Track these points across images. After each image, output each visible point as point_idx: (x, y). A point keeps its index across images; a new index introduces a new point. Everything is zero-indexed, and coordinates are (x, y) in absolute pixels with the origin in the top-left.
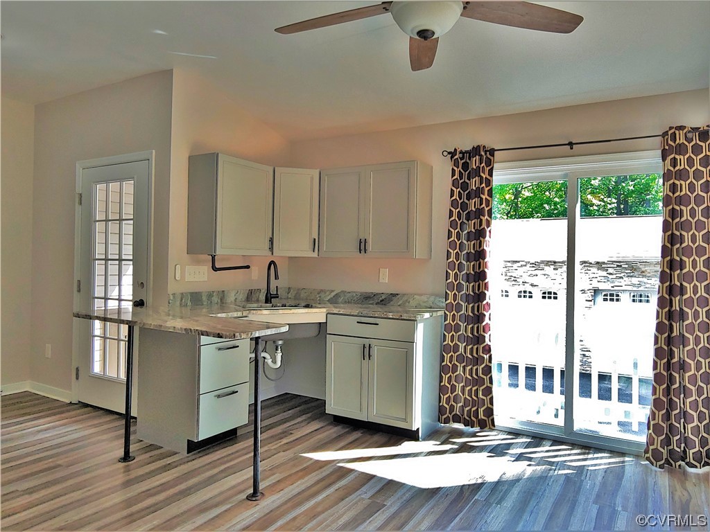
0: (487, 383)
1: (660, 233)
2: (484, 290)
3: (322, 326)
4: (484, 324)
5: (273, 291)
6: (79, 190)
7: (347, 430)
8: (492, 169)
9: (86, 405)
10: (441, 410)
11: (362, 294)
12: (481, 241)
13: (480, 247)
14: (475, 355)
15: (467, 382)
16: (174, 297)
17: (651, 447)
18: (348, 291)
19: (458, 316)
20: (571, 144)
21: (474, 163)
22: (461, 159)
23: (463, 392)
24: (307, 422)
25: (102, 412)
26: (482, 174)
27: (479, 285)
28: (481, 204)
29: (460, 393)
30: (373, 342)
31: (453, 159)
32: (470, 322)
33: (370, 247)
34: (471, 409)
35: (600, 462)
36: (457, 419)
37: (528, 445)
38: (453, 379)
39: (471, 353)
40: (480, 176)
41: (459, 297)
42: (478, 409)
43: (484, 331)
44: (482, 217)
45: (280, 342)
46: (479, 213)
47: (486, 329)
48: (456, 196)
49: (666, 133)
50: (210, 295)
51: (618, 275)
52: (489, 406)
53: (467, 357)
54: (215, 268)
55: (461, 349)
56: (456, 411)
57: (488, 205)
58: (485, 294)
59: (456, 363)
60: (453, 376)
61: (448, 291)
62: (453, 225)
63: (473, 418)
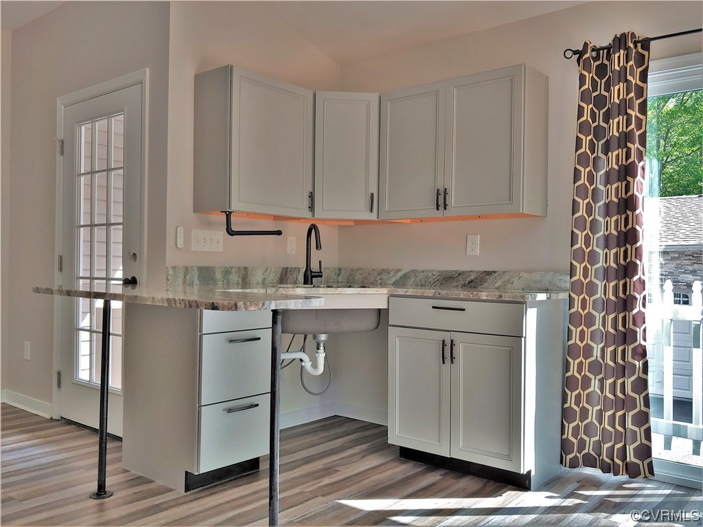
0: (640, 406)
2: (633, 259)
3: (381, 314)
4: (635, 311)
6: (60, 135)
7: (419, 470)
8: (646, 70)
9: (70, 422)
10: (565, 446)
11: (441, 273)
12: (628, 183)
13: (627, 192)
14: (620, 361)
15: (607, 404)
16: (174, 271)
18: (420, 269)
19: (590, 301)
22: (596, 59)
23: (600, 419)
24: (361, 455)
25: (88, 431)
26: (630, 78)
27: (626, 252)
28: (628, 125)
29: (594, 421)
30: (456, 336)
32: (610, 310)
33: (452, 200)
34: (613, 446)
36: (590, 462)
38: (584, 398)
39: (614, 359)
40: (626, 80)
41: (591, 273)
42: (625, 446)
43: (634, 324)
44: (629, 145)
45: (323, 337)
46: (626, 138)
47: (639, 321)
48: (586, 116)
50: (227, 272)
52: (645, 441)
53: (606, 364)
54: (231, 232)
55: (597, 352)
56: (589, 449)
57: (639, 126)
58: (636, 265)
59: (588, 374)
60: (584, 394)
61: (575, 263)
62: (582, 160)
63: (618, 461)
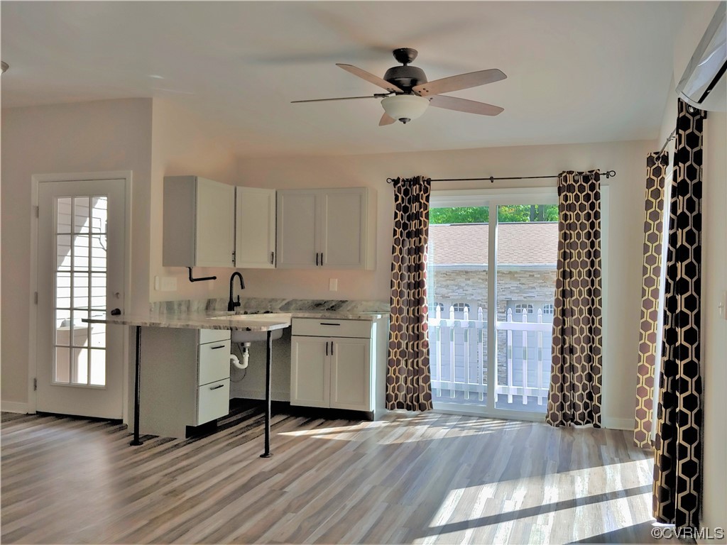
0: (426, 373)
1: (557, 251)
2: (422, 296)
4: (423, 323)
5: (235, 300)
6: (35, 203)
8: (429, 195)
10: (388, 398)
11: (313, 301)
12: (420, 256)
13: (419, 261)
14: (416, 349)
15: (409, 373)
16: (154, 306)
17: (550, 412)
18: (299, 299)
19: (400, 317)
20: (492, 179)
21: (415, 190)
22: (403, 186)
23: (406, 381)
26: (421, 200)
27: (418, 292)
28: (420, 225)
29: (403, 383)
30: (335, 340)
31: (397, 187)
32: (411, 322)
33: (326, 260)
34: (413, 396)
35: (514, 427)
36: (400, 406)
37: (460, 420)
38: (397, 371)
39: (413, 349)
40: (419, 202)
41: (401, 302)
42: (418, 395)
43: (423, 330)
44: (421, 236)
45: (247, 344)
46: (419, 232)
47: (425, 328)
48: (399, 218)
49: (561, 175)
50: (180, 304)
51: (530, 285)
52: (428, 391)
53: (409, 352)
54: (192, 280)
55: (404, 346)
56: (401, 399)
57: (425, 226)
58: (423, 299)
59: (399, 358)
60: (397, 369)
61: (393, 297)
62: (397, 242)
63: (415, 403)
